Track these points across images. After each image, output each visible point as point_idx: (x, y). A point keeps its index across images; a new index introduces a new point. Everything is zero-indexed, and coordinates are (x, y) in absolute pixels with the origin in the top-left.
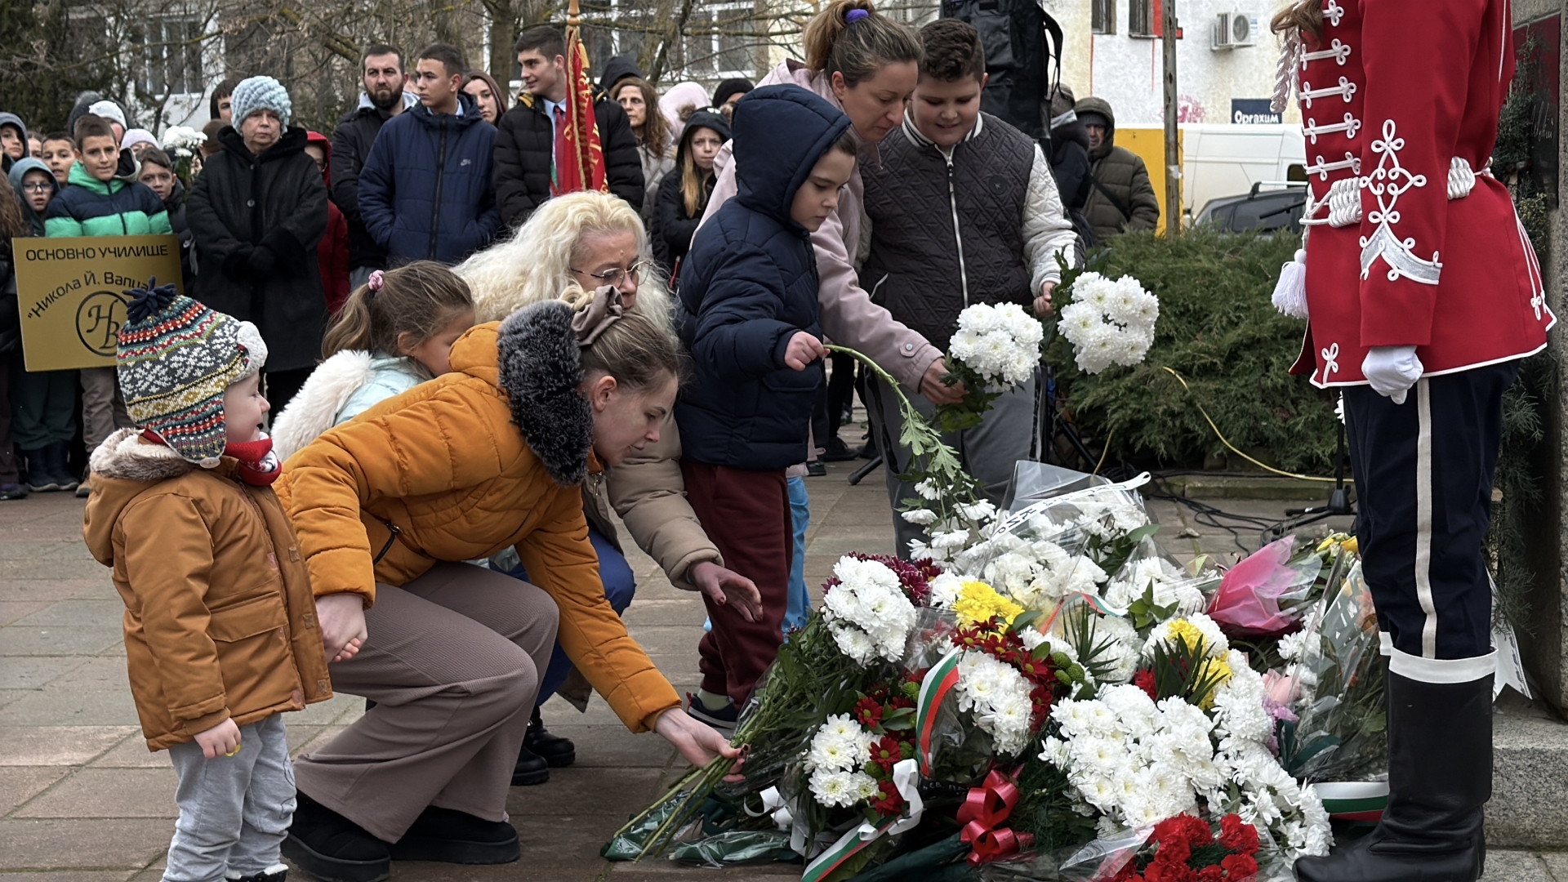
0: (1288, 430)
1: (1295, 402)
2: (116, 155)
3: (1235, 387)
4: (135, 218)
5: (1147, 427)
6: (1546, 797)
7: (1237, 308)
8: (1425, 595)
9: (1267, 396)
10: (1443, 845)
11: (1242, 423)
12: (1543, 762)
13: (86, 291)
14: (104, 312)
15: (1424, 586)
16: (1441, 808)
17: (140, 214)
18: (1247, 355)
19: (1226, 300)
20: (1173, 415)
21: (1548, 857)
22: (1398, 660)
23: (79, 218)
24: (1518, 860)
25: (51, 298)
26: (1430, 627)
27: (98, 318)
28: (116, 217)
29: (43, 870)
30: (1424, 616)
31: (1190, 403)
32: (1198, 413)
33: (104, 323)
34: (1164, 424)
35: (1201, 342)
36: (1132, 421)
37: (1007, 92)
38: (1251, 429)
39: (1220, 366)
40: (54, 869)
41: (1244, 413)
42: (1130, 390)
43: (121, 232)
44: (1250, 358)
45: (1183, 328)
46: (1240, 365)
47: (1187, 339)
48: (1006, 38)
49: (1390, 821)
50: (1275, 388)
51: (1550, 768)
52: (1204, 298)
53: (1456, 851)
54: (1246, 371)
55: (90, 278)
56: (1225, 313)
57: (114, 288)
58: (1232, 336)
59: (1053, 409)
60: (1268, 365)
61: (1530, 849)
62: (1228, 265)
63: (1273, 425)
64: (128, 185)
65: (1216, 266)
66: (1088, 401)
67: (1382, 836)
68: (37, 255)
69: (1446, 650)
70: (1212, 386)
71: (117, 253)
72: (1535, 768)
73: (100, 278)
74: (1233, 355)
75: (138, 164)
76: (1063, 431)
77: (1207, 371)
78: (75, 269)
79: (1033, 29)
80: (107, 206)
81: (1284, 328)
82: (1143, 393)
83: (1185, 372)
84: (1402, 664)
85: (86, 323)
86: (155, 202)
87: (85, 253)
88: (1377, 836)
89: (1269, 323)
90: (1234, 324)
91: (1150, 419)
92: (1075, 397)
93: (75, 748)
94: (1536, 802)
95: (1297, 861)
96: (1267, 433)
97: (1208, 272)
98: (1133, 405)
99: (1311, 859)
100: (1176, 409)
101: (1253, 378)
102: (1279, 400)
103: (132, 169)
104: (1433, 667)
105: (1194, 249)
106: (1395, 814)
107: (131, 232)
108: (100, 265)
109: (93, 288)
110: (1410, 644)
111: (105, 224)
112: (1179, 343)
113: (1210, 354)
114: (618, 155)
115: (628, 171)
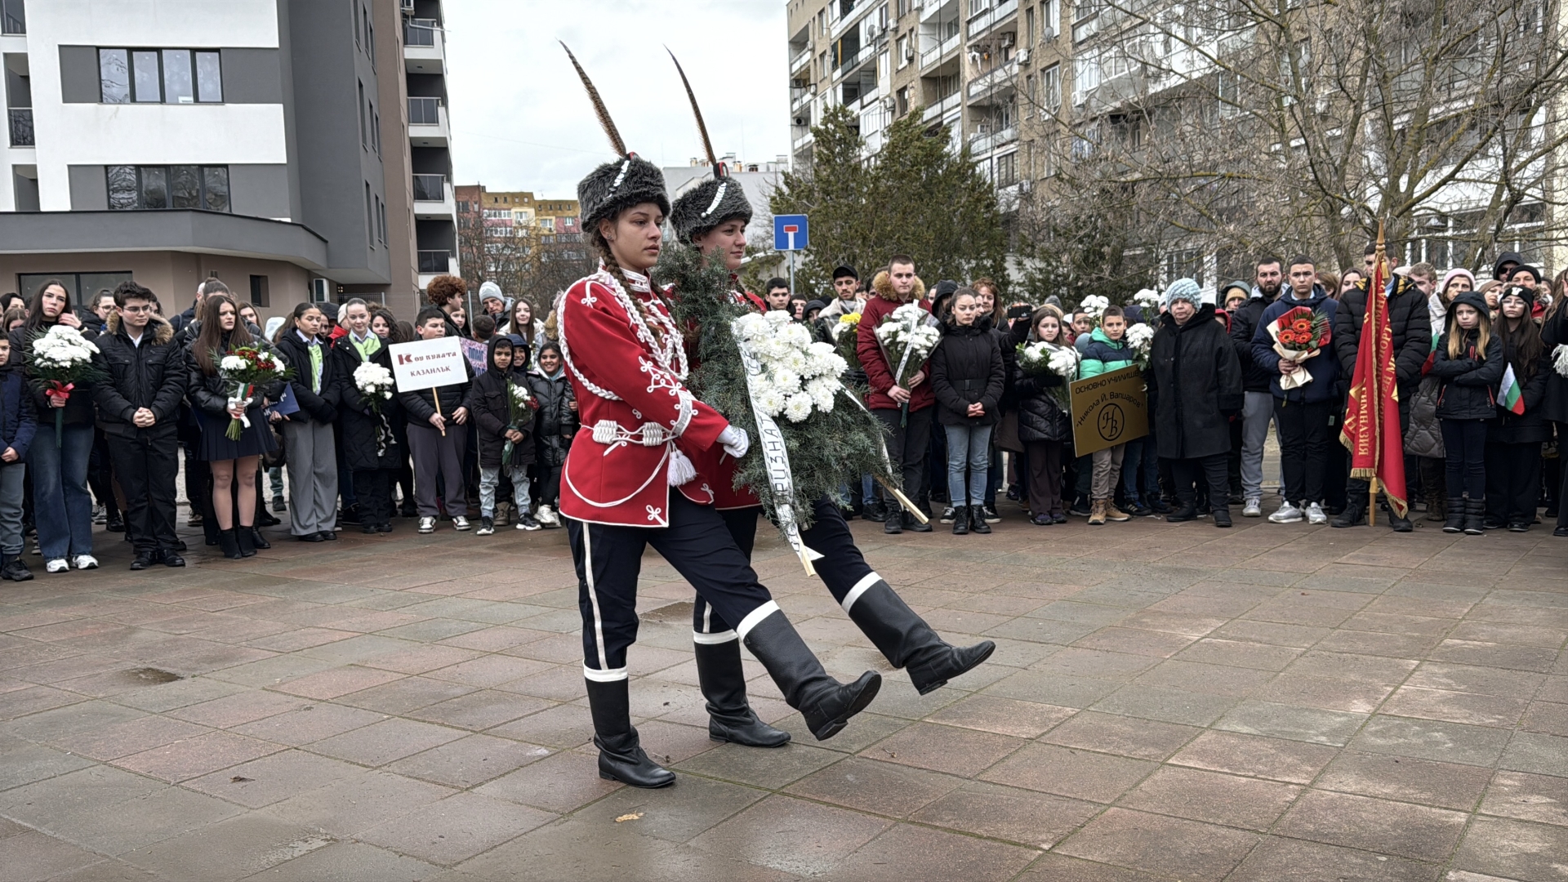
13: (1101, 406)
23: (1104, 361)
27: (1106, 419)
29: (980, 837)
33: (1111, 422)
40: (988, 838)
57: (1117, 401)
80: (1118, 355)
85: (1102, 423)
93: (1033, 723)
111: (1116, 366)
114: (1414, 323)
115: (1420, 333)
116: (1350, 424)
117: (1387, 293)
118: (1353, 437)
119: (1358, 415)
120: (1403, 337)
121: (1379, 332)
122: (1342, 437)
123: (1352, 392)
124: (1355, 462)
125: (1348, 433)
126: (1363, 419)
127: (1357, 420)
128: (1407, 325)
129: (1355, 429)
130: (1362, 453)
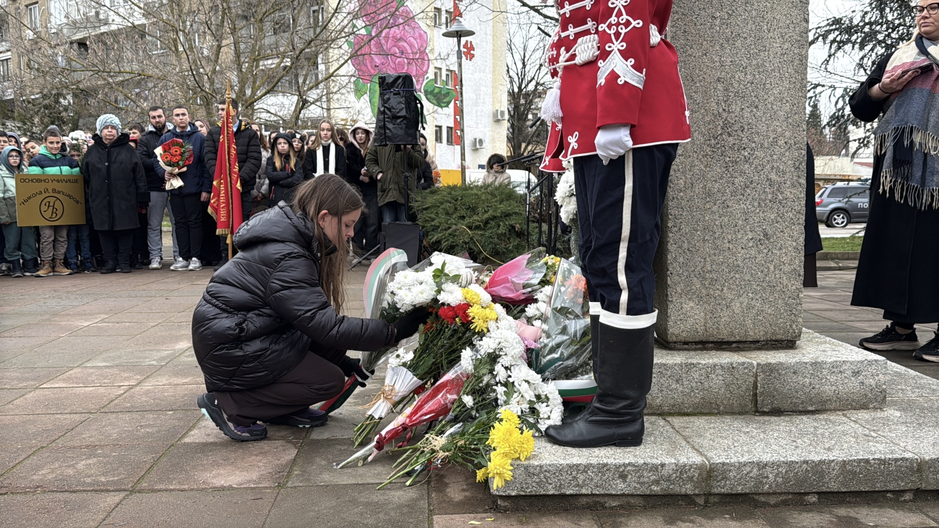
0: (506, 249)
1: (509, 239)
2: (60, 145)
3: (487, 234)
4: (66, 169)
5: (457, 248)
6: (667, 388)
7: (488, 206)
8: (622, 279)
9: (499, 236)
10: (628, 418)
11: (490, 246)
12: (666, 369)
13: (44, 195)
14: (51, 204)
15: (621, 274)
16: (626, 398)
17: (67, 168)
18: (491, 222)
19: (483, 203)
20: (466, 243)
21: (669, 419)
22: (604, 315)
23: (42, 167)
24: (655, 421)
25: (30, 198)
26: (624, 297)
27: (49, 206)
28: (58, 168)
30: (620, 291)
31: (472, 239)
32: (474, 243)
33: (51, 208)
34: (462, 247)
35: (475, 217)
36: (451, 246)
37: (404, 126)
38: (493, 248)
39: (482, 226)
41: (491, 242)
42: (450, 234)
43: (59, 173)
44: (493, 223)
45: (468, 213)
46: (489, 226)
47: (470, 217)
48: (403, 106)
49: (598, 405)
50: (502, 234)
51: (669, 373)
52: (476, 203)
53: (632, 421)
54: (492, 228)
55: (46, 190)
56: (483, 208)
57: (56, 195)
58: (486, 216)
59: (422, 242)
60: (499, 226)
61: (659, 415)
62: (483, 193)
63: (501, 247)
64: (64, 156)
65: (480, 193)
66: (434, 239)
67: (593, 413)
68: (25, 181)
69: (632, 311)
70: (479, 232)
71: (58, 181)
72: (662, 373)
73: (50, 191)
74: (487, 222)
75: (68, 149)
76: (426, 251)
77: (478, 228)
78: (41, 186)
79: (413, 103)
80: (53, 163)
81: (504, 213)
82: (455, 236)
83: (470, 228)
84: (608, 319)
85: (44, 208)
86: (74, 163)
87: (45, 181)
88: (590, 413)
89: (499, 211)
90: (486, 212)
91: (457, 245)
92: (430, 237)
94: (662, 391)
95: (547, 429)
96: (499, 250)
97: (476, 195)
98: (451, 240)
99: (554, 427)
100: (467, 241)
101: (494, 230)
102: (503, 238)
103: (66, 150)
104: (625, 320)
105: (471, 189)
106: (600, 401)
107: (63, 173)
108: (50, 186)
109: (47, 195)
110: (612, 307)
111: (53, 170)
112: (467, 218)
113: (478, 221)
114: (252, 148)
115: (255, 155)
116: (214, 202)
117: (235, 129)
118: (216, 210)
119: (219, 196)
120: (245, 156)
121: (229, 148)
122: (210, 210)
123: (215, 183)
124: (218, 225)
125: (213, 207)
126: (222, 199)
127: (218, 200)
128: (248, 149)
129: (217, 205)
130: (223, 219)
